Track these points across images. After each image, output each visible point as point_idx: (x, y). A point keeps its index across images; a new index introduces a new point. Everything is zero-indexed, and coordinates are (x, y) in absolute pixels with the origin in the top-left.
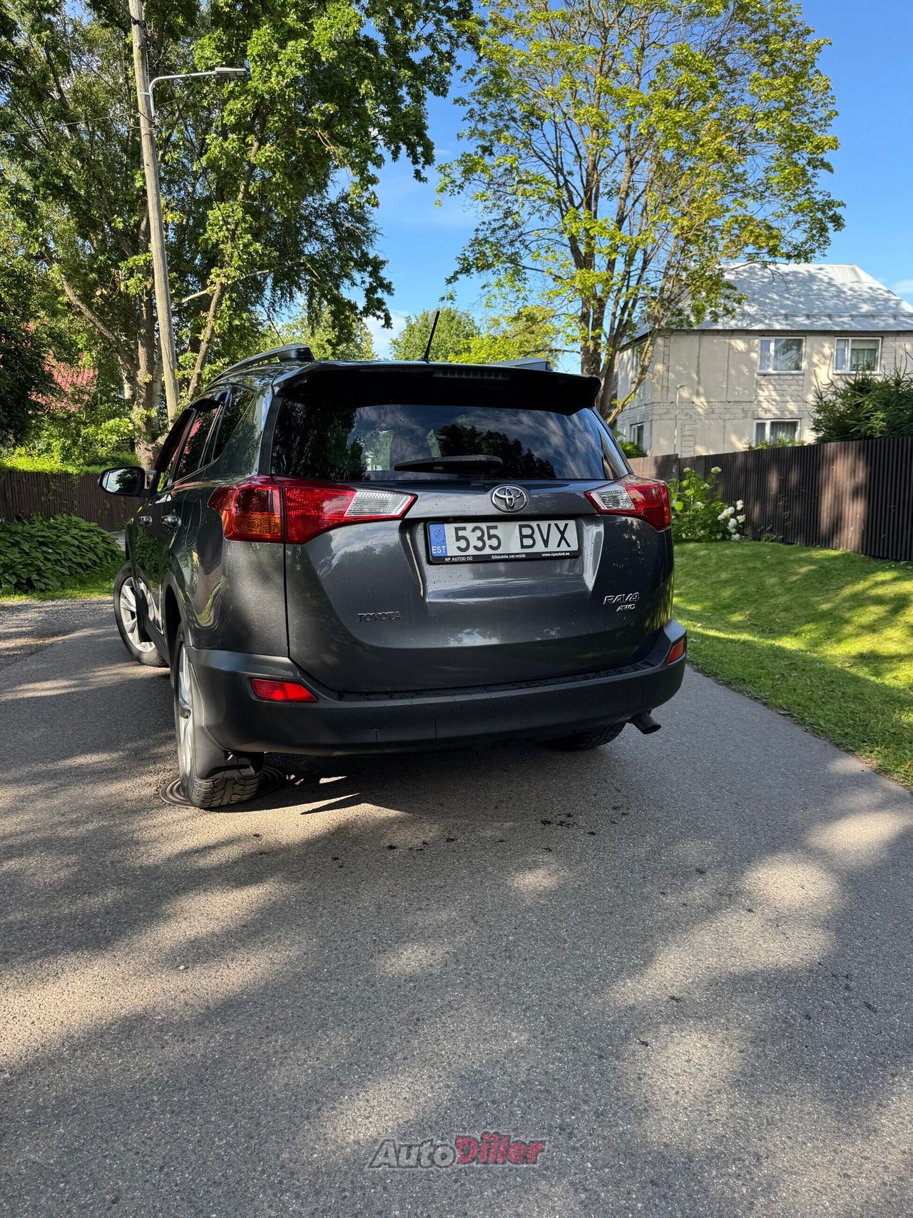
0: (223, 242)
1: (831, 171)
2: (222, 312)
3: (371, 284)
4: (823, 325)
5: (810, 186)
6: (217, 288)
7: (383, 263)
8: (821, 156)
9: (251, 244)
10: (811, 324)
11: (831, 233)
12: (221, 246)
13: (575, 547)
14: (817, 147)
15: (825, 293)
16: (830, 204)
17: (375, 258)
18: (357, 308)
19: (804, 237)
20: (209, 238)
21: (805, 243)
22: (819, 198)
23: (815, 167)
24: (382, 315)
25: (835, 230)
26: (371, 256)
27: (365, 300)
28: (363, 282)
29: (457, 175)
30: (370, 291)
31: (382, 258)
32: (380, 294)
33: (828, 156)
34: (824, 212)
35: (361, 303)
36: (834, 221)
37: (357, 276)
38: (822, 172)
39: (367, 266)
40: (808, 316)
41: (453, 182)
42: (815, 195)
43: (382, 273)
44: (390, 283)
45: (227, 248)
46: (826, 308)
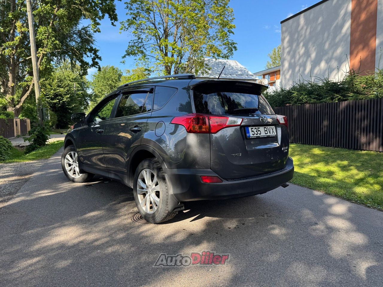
0: (43, 40)
1: (234, 34)
2: (43, 63)
3: (94, 57)
4: (229, 77)
5: (228, 38)
6: (42, 55)
7: (98, 50)
8: (231, 30)
9: (55, 41)
10: (226, 76)
11: (234, 51)
12: (43, 41)
13: (276, 134)
14: (230, 27)
15: (229, 68)
16: (234, 43)
17: (95, 49)
18: (89, 64)
19: (227, 52)
20: (38, 38)
21: (227, 54)
22: (230, 41)
23: (230, 33)
24: (98, 67)
25: (235, 51)
26: (94, 48)
27: (92, 61)
28: (91, 56)
29: (126, 25)
30: (93, 59)
31: (97, 49)
32: (97, 60)
33: (232, 30)
34: (232, 45)
35: (91, 63)
36: (234, 48)
37: (88, 54)
38: (231, 34)
39: (92, 51)
40: (225, 74)
41: (125, 27)
42: (229, 40)
43: (98, 54)
44: (101, 57)
45: (45, 42)
46: (230, 72)
